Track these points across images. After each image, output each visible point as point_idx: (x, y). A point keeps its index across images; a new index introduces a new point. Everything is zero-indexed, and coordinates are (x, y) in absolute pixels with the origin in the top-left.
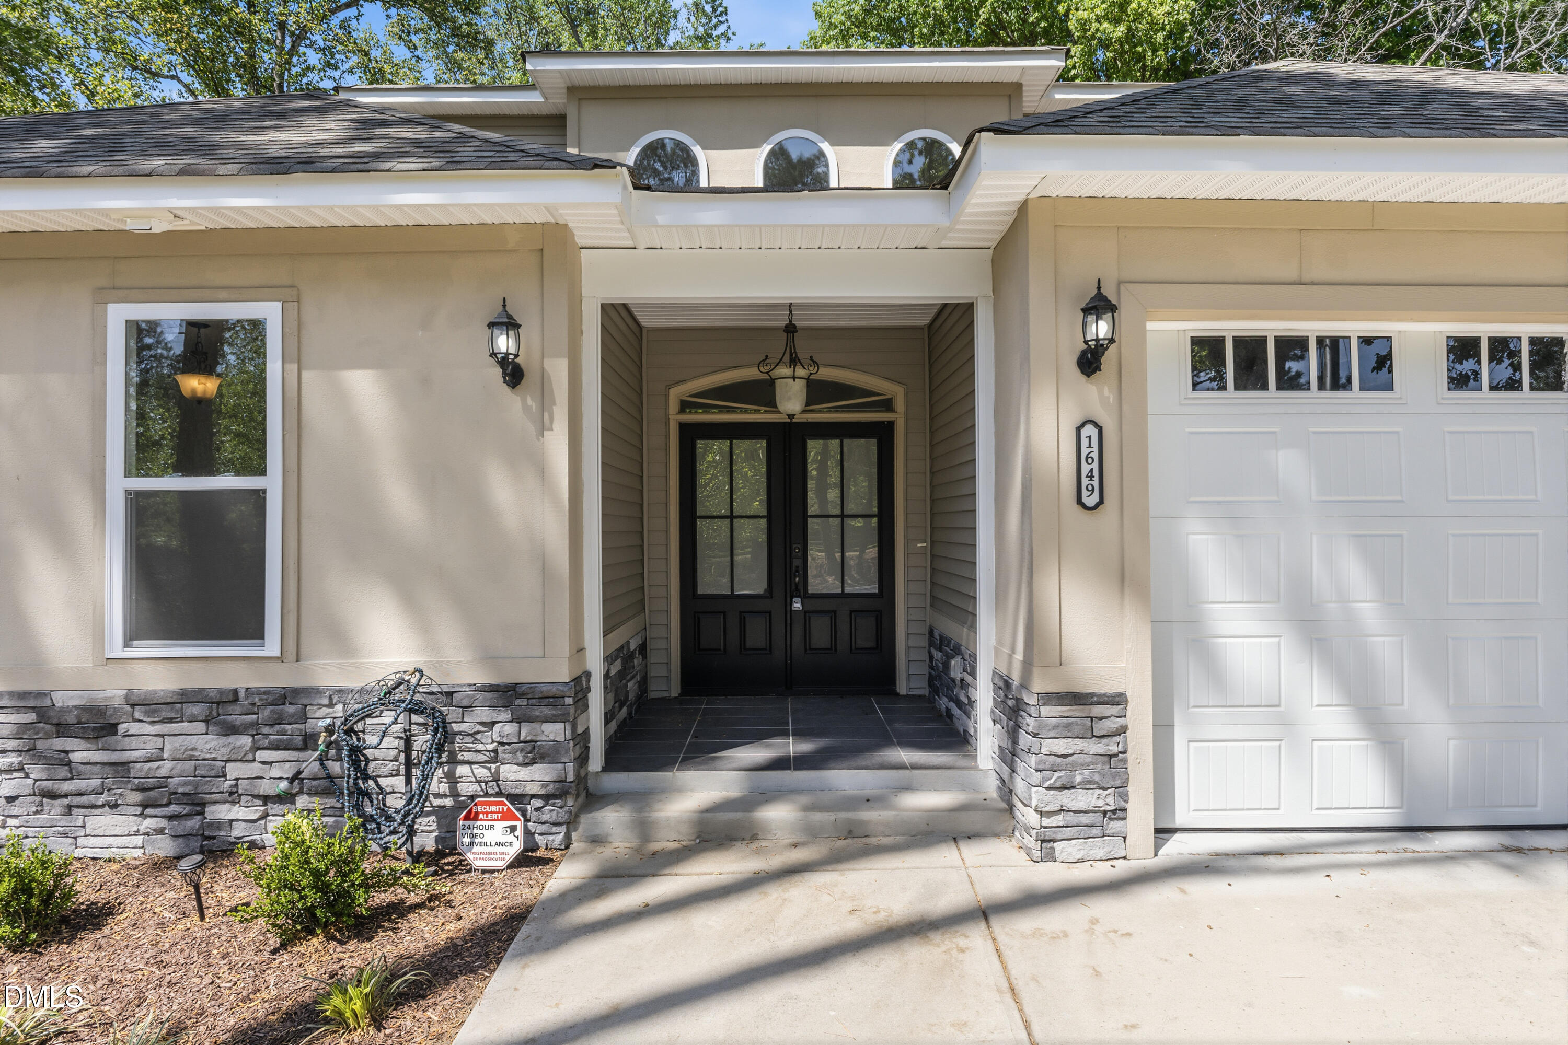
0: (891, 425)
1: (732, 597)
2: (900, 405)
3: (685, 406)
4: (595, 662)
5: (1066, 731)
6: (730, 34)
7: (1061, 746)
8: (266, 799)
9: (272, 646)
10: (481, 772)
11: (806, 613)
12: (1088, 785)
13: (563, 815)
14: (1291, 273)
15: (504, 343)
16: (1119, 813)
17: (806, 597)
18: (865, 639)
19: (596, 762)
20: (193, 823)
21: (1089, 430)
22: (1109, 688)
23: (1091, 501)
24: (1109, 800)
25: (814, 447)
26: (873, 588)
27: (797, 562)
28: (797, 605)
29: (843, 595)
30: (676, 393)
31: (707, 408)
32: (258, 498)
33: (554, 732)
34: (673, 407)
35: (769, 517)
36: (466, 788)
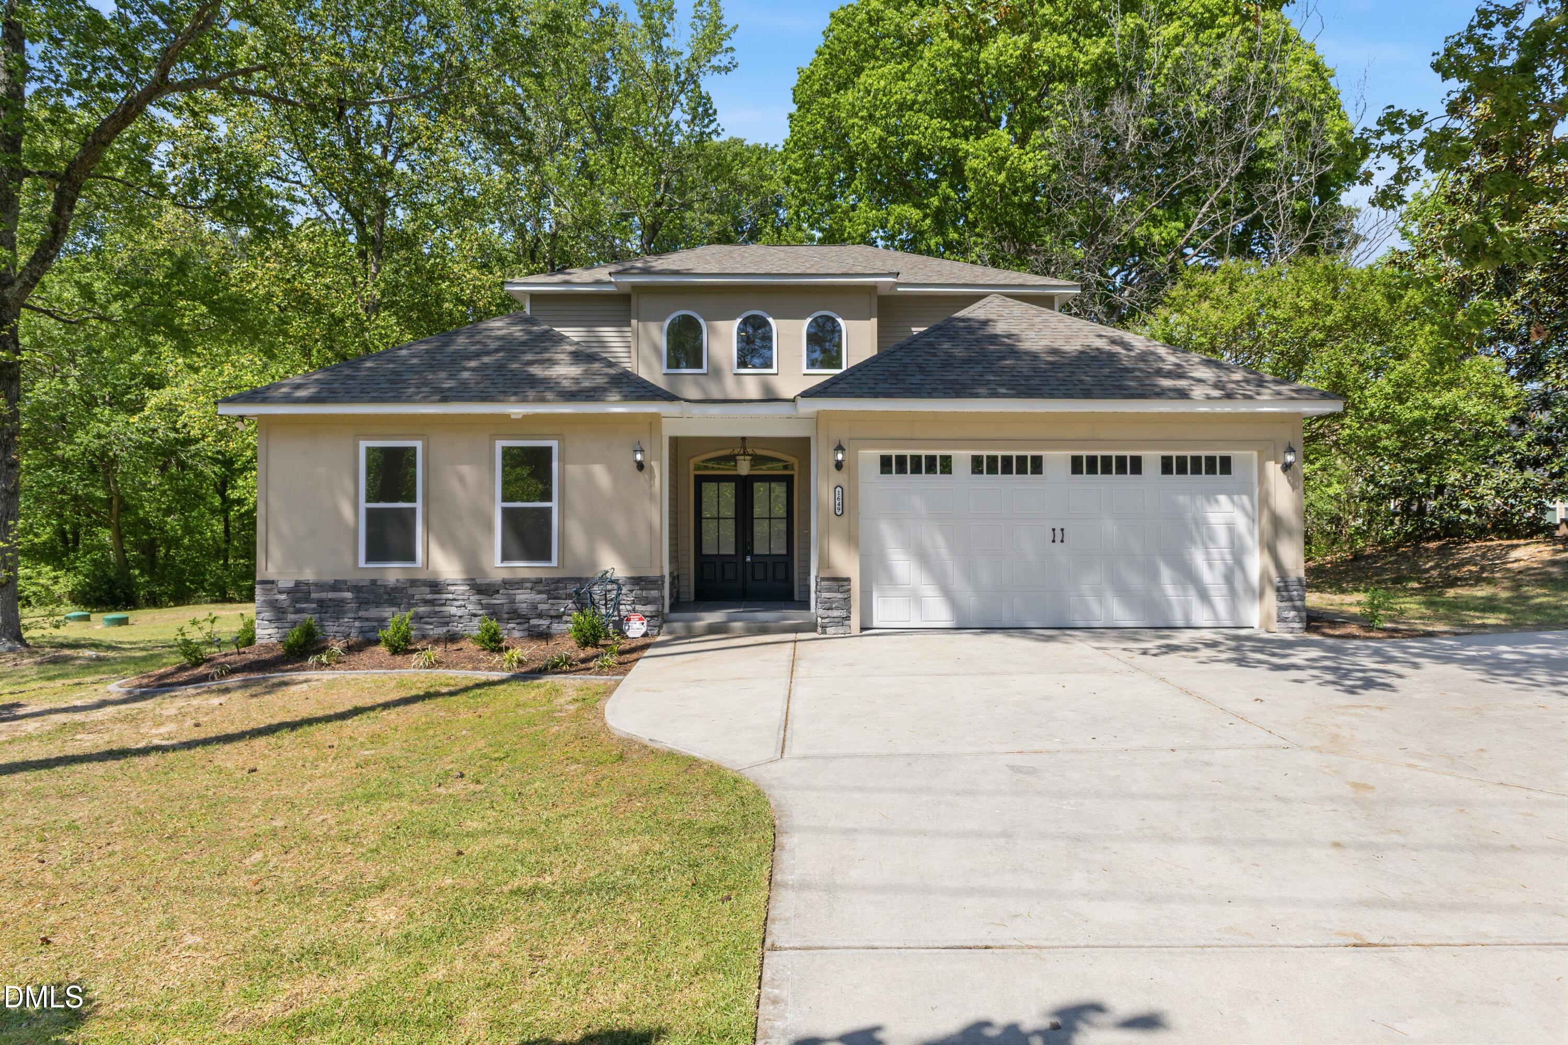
0: (792, 476)
1: (718, 556)
2: (796, 467)
3: (698, 468)
4: (666, 573)
5: (829, 590)
6: (719, 130)
7: (828, 595)
8: (552, 617)
9: (554, 562)
10: (629, 608)
11: (752, 563)
12: (837, 608)
13: (658, 623)
14: (908, 435)
15: (639, 457)
16: (848, 618)
17: (752, 555)
18: (780, 575)
19: (667, 610)
20: (526, 625)
21: (839, 489)
22: (845, 576)
23: (839, 513)
24: (843, 613)
25: (756, 485)
26: (784, 552)
27: (749, 540)
28: (748, 559)
29: (770, 555)
30: (692, 462)
31: (706, 468)
32: (549, 510)
33: (654, 593)
34: (692, 467)
35: (736, 519)
36: (623, 613)
